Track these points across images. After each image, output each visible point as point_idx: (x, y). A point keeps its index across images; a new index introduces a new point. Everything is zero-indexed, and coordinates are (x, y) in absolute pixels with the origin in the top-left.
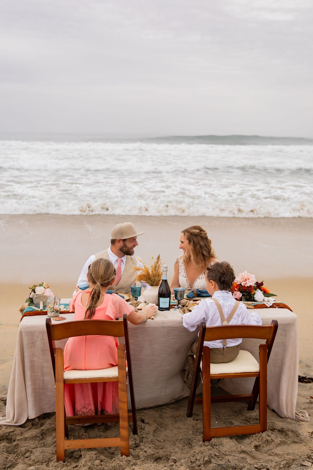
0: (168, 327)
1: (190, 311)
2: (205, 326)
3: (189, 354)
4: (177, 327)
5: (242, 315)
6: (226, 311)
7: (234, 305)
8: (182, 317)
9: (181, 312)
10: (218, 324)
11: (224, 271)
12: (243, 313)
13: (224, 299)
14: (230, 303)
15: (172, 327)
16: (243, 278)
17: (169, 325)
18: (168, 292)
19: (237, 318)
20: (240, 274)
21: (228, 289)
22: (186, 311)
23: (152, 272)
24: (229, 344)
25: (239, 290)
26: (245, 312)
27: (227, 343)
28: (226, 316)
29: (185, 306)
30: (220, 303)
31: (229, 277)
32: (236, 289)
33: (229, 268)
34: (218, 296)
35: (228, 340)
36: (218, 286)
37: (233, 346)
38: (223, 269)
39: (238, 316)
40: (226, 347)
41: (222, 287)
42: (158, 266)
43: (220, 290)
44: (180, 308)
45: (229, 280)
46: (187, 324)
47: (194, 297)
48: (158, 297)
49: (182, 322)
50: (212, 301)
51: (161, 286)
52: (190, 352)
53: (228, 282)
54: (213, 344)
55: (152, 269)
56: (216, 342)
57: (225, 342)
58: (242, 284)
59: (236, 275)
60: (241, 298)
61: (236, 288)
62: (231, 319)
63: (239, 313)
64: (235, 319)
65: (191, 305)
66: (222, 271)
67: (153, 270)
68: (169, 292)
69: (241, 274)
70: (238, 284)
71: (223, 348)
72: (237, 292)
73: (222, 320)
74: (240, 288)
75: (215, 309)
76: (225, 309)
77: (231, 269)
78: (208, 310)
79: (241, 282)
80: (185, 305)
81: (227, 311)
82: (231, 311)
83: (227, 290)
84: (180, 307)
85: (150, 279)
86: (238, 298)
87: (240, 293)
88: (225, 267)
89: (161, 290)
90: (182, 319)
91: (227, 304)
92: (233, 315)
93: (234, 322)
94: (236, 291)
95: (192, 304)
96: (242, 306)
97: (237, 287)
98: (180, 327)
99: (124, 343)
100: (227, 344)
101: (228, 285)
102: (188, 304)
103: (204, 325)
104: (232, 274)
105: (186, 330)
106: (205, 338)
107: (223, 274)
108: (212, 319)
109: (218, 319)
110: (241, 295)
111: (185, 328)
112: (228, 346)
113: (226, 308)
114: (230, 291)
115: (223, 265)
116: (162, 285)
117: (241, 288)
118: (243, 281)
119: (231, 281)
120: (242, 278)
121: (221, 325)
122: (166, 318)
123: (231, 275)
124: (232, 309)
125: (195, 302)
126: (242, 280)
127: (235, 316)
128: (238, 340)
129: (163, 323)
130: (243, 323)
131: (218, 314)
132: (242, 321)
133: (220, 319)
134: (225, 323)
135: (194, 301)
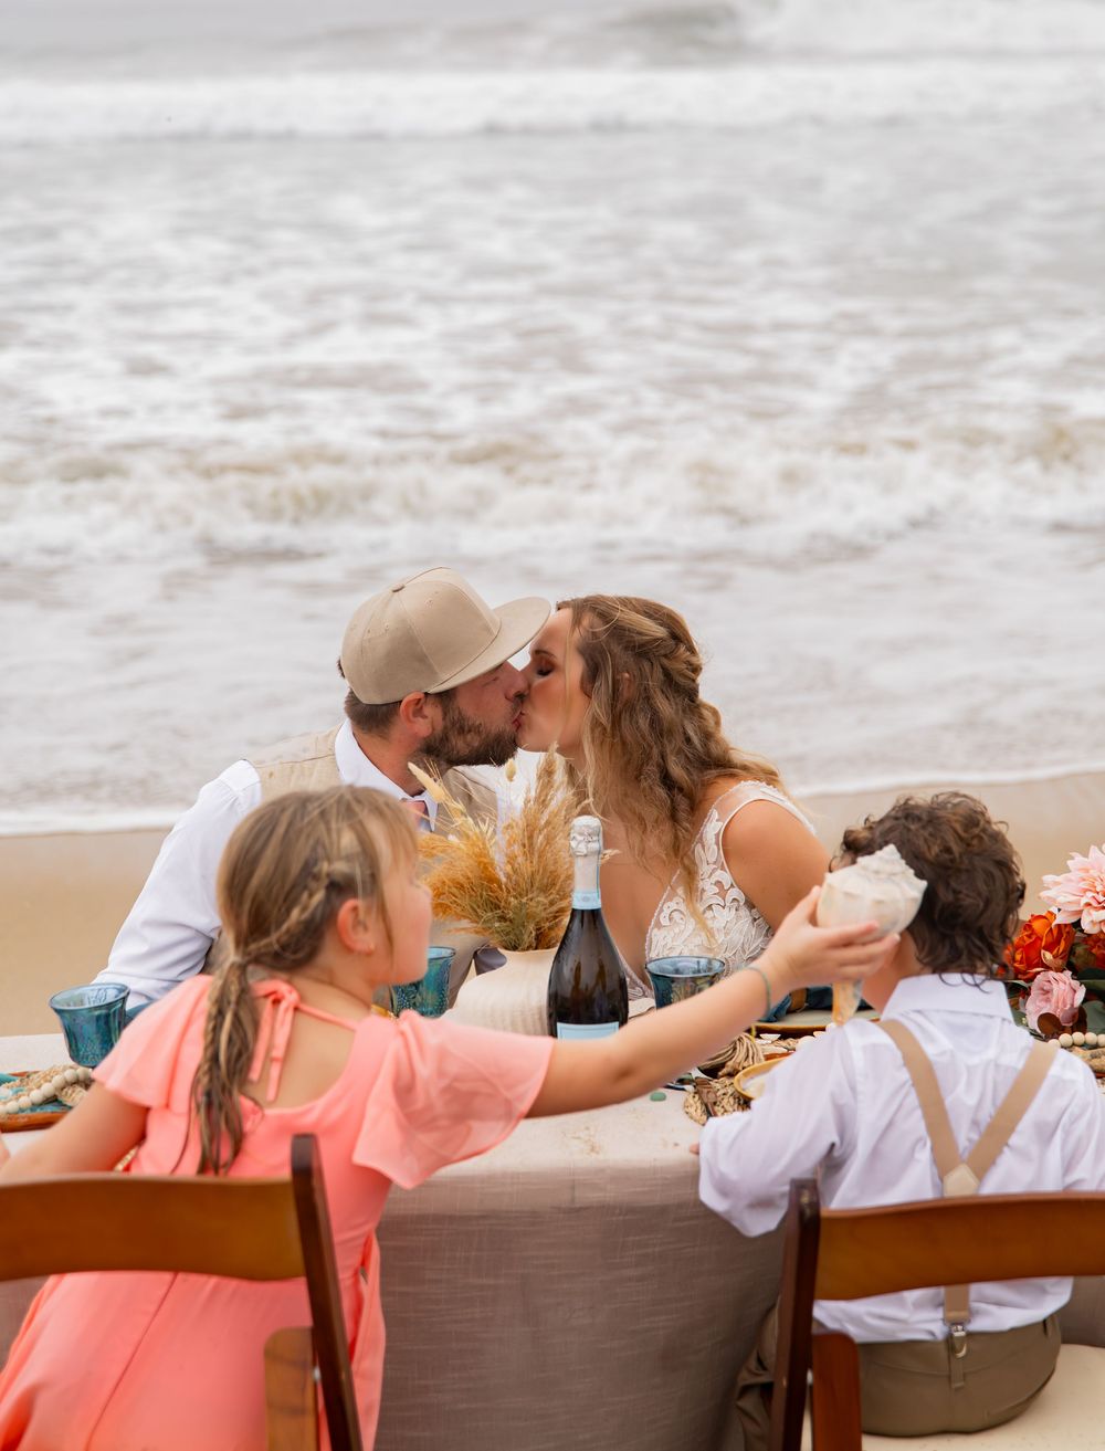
0: (604, 1210)
1: (745, 1102)
2: (816, 1205)
3: (745, 1378)
4: (663, 1210)
5: (1067, 1133)
6: (968, 1101)
7: (1020, 1065)
8: (695, 1142)
9: (692, 1110)
10: (913, 1184)
11: (948, 850)
12: (1075, 1120)
13: (957, 1030)
14: (991, 1054)
15: (631, 1210)
16: (1092, 889)
17: (610, 1195)
18: (611, 984)
19: (1034, 1149)
20: (1070, 863)
21: (979, 964)
22: (728, 1102)
23: (511, 860)
24: (986, 1313)
25: (1070, 965)
26: (1088, 1115)
27: (975, 1305)
28: (965, 1136)
29: (725, 1071)
30: (930, 1050)
31: (983, 888)
32: (1048, 956)
33: (984, 830)
34: (919, 1012)
35: (976, 1289)
36: (921, 950)
37: (1014, 1330)
38: (943, 838)
39: (1045, 1134)
40: (970, 1335)
41: (944, 953)
42: (548, 823)
43: (929, 969)
44: (689, 1088)
45: (988, 902)
46: (724, 1189)
47: (791, 1012)
48: (550, 1016)
49: (694, 1178)
50: (882, 1038)
51: (563, 954)
52: (753, 1364)
53: (982, 922)
54: (882, 1317)
55: (510, 844)
56: (902, 1304)
57: (964, 1304)
58: (1086, 926)
59: (1026, 872)
60: (1081, 1009)
61: (1049, 948)
62: (1000, 1152)
63: (1052, 1117)
64: (1023, 1154)
65: (764, 1062)
66: (936, 849)
67: (517, 849)
68: (616, 985)
69: (1079, 858)
70: (1059, 926)
71: (949, 1339)
72: (1052, 974)
73: (943, 1163)
74: (1071, 951)
75: (897, 1091)
76: (961, 1087)
77: (998, 838)
78: (853, 1089)
79: (1081, 912)
80: (723, 1065)
81: (972, 1101)
82: (999, 1101)
83: (972, 972)
84: (690, 1082)
85: (497, 907)
86: (1059, 1014)
87: (1075, 983)
88: (958, 827)
89: (567, 972)
90: (693, 1156)
91: (975, 1060)
92: (1011, 1130)
93: (1012, 1176)
94: (1048, 968)
95: (768, 1057)
96: (1068, 1075)
97: (1058, 942)
98: (680, 1206)
99: (305, 1319)
100: (972, 1314)
101: (982, 938)
102: (740, 1055)
103: (805, 1199)
104: (1005, 865)
105: (719, 1226)
106: (823, 1279)
107: (947, 868)
108: (875, 1153)
109: (918, 1155)
110: (1081, 993)
111: (710, 1214)
112: (978, 1325)
113: (969, 1084)
114: (992, 976)
115: (941, 813)
116: (573, 945)
117: (1080, 950)
118: (1088, 905)
119: (997, 909)
120: (1083, 885)
121: (937, 1196)
122: (593, 1149)
123: (997, 873)
124: (1002, 1094)
125: (790, 1041)
126: (1084, 901)
127: (1021, 1137)
128: (1044, 1291)
129: (573, 1188)
130: (1070, 1179)
131: (915, 1124)
132: (1068, 1167)
133: (924, 1155)
134: (961, 1185)
135: (786, 1034)
